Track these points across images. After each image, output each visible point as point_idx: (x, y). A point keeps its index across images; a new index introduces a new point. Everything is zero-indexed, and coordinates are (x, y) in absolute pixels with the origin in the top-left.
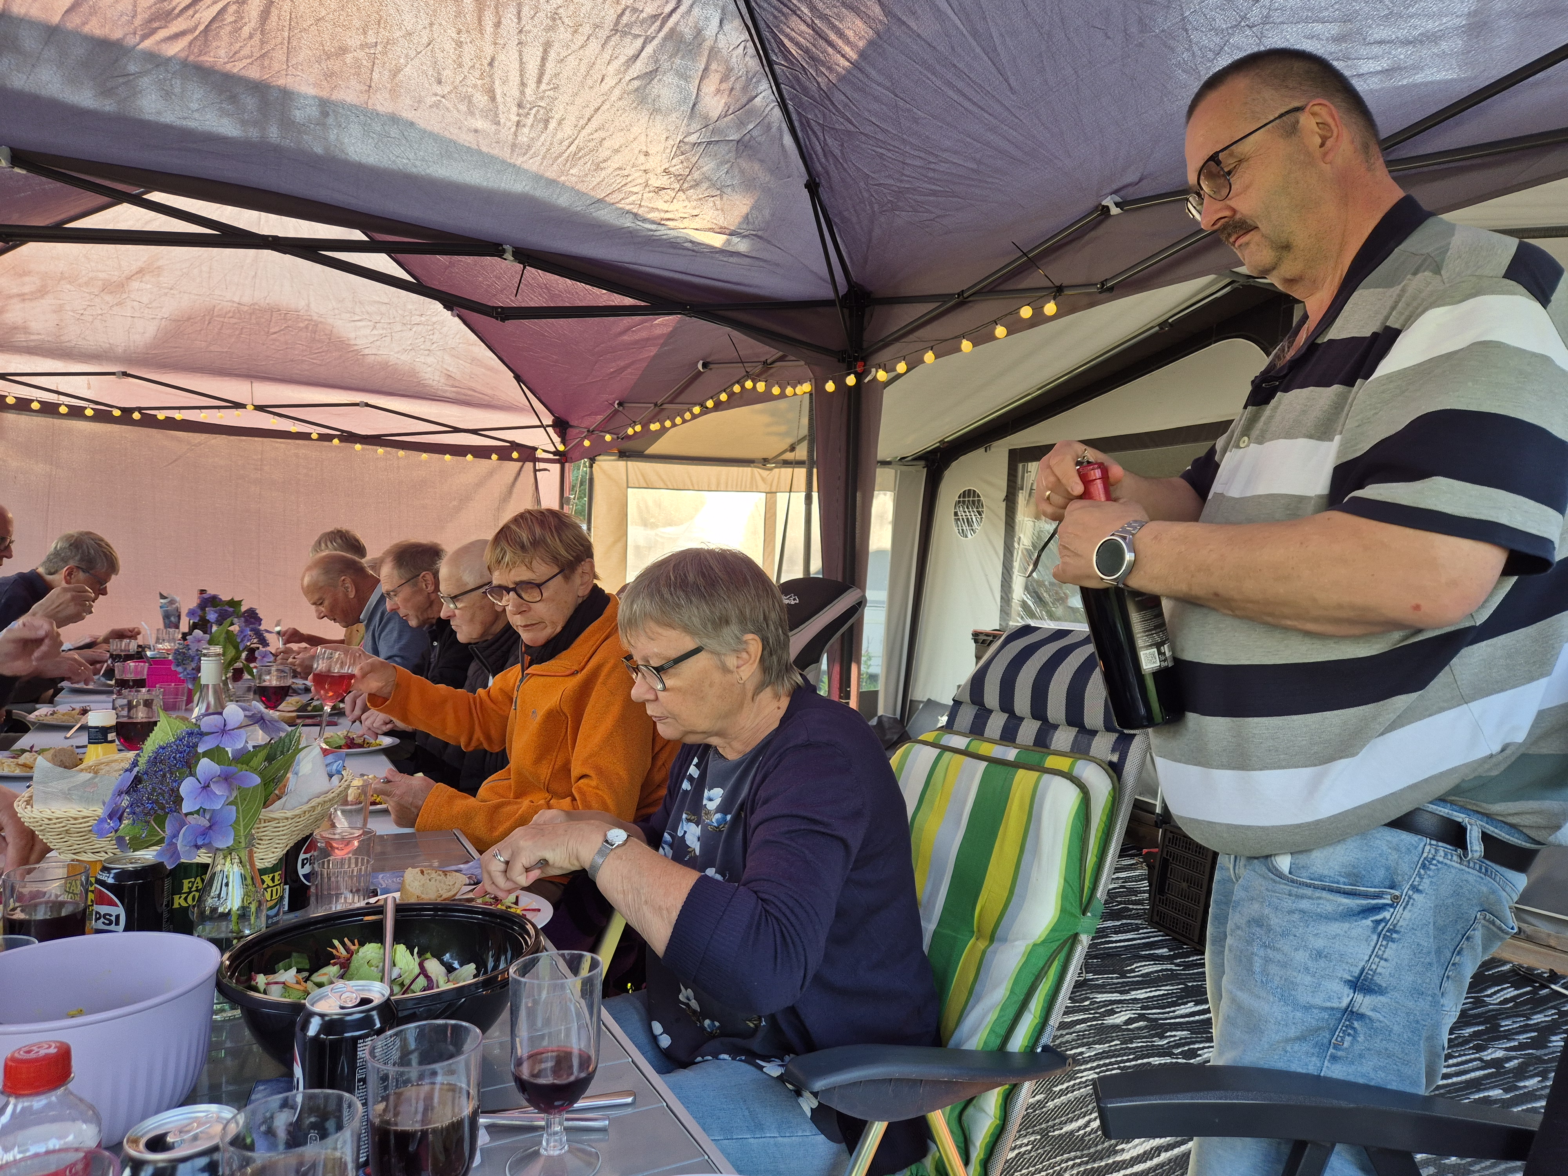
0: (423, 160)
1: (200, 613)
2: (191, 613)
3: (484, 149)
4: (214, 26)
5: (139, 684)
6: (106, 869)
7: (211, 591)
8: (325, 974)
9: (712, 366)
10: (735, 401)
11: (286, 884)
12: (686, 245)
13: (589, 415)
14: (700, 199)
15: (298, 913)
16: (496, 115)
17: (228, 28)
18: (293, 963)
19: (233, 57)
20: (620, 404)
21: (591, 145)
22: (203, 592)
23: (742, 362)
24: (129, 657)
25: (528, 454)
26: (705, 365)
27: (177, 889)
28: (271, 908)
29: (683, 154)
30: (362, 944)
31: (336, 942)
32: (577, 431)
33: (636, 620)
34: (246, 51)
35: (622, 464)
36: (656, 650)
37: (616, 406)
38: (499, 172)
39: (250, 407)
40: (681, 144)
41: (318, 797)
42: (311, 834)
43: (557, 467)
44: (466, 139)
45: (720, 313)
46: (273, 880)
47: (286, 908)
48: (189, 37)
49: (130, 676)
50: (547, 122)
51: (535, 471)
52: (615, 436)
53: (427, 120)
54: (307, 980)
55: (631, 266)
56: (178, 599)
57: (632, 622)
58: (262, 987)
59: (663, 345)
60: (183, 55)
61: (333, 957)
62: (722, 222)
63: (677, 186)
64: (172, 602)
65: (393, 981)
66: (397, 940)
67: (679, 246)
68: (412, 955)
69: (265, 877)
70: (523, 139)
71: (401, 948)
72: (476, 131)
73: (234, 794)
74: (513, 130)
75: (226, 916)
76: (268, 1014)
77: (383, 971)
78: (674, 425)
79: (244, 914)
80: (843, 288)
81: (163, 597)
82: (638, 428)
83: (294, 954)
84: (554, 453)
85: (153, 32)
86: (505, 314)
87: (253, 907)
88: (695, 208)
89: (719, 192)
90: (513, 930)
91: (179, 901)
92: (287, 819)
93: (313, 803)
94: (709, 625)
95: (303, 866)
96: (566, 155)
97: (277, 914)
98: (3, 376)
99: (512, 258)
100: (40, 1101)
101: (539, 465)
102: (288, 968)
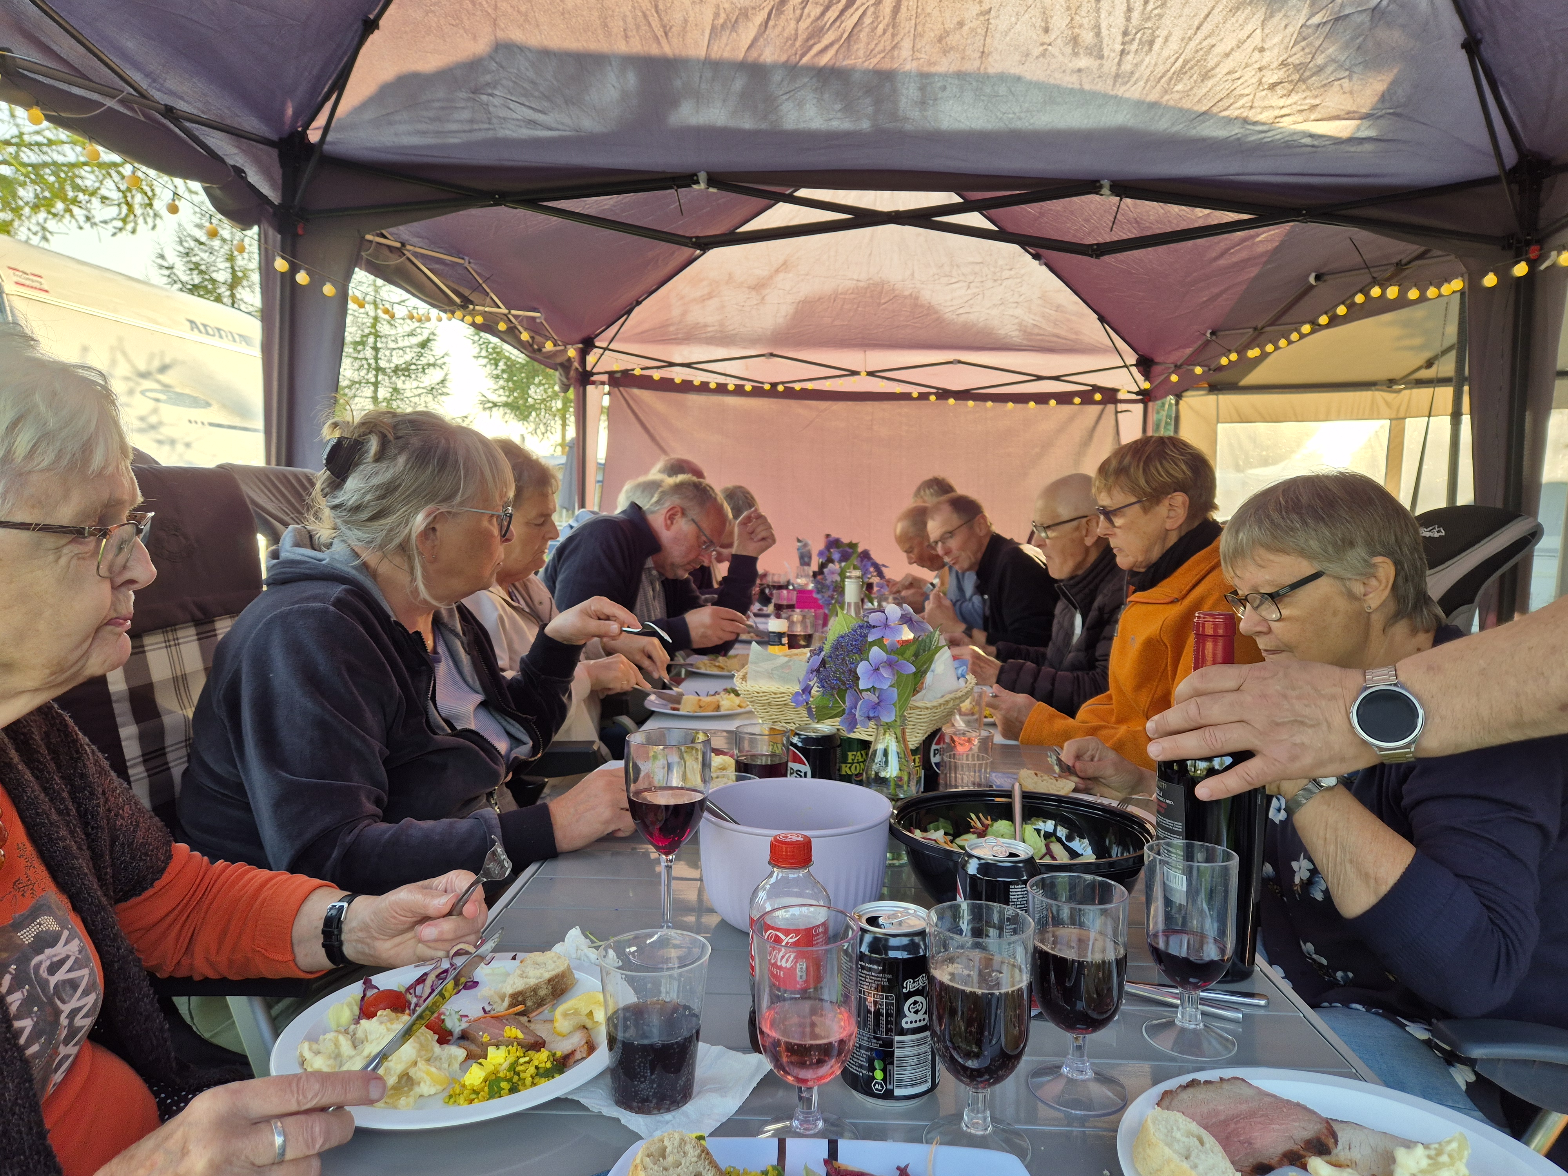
0: (1027, 111)
1: (826, 553)
2: (820, 554)
3: (1087, 87)
4: (855, 31)
6: (795, 735)
7: (835, 535)
9: (1326, 277)
10: (1356, 313)
11: (923, 767)
12: (1303, 141)
13: (1176, 349)
14: (1325, 85)
16: (1101, 49)
17: (867, 30)
18: (940, 827)
19: (869, 55)
20: (1213, 333)
21: (1198, 56)
22: (828, 536)
23: (1368, 268)
25: (1110, 396)
26: (1318, 278)
27: (844, 759)
29: (1304, 39)
30: (995, 820)
31: (973, 816)
32: (1163, 367)
33: (1242, 550)
34: (880, 47)
35: (1212, 398)
36: (1267, 577)
37: (1208, 335)
38: (1100, 106)
39: (864, 374)
40: (1304, 29)
41: (948, 694)
42: (941, 728)
43: (1140, 407)
44: (1070, 81)
45: (1344, 212)
46: (915, 760)
48: (836, 46)
49: (784, 602)
50: (1151, 43)
51: (1117, 412)
52: (1206, 369)
53: (1033, 71)
54: (952, 842)
55: (1237, 178)
56: (810, 542)
57: (1238, 553)
59: (1266, 263)
60: (831, 63)
61: (972, 827)
62: (1350, 106)
63: (1296, 77)
64: (806, 545)
66: (1025, 821)
67: (1296, 143)
68: (1039, 836)
69: (911, 757)
70: (1127, 67)
71: (1028, 829)
72: (1079, 70)
73: (895, 678)
74: (1117, 60)
75: (888, 780)
78: (1277, 348)
79: (900, 782)
80: (1510, 157)
81: (799, 541)
82: (1234, 357)
83: (941, 820)
84: (1137, 393)
85: (810, 48)
86: (1099, 250)
87: (906, 778)
88: (1316, 97)
89: (1347, 73)
91: (845, 769)
92: (926, 709)
93: (947, 698)
94: (1330, 549)
95: (935, 755)
96: (1170, 74)
98: (688, 365)
99: (1108, 192)
100: (793, 875)
101: (1121, 407)
102: (936, 829)
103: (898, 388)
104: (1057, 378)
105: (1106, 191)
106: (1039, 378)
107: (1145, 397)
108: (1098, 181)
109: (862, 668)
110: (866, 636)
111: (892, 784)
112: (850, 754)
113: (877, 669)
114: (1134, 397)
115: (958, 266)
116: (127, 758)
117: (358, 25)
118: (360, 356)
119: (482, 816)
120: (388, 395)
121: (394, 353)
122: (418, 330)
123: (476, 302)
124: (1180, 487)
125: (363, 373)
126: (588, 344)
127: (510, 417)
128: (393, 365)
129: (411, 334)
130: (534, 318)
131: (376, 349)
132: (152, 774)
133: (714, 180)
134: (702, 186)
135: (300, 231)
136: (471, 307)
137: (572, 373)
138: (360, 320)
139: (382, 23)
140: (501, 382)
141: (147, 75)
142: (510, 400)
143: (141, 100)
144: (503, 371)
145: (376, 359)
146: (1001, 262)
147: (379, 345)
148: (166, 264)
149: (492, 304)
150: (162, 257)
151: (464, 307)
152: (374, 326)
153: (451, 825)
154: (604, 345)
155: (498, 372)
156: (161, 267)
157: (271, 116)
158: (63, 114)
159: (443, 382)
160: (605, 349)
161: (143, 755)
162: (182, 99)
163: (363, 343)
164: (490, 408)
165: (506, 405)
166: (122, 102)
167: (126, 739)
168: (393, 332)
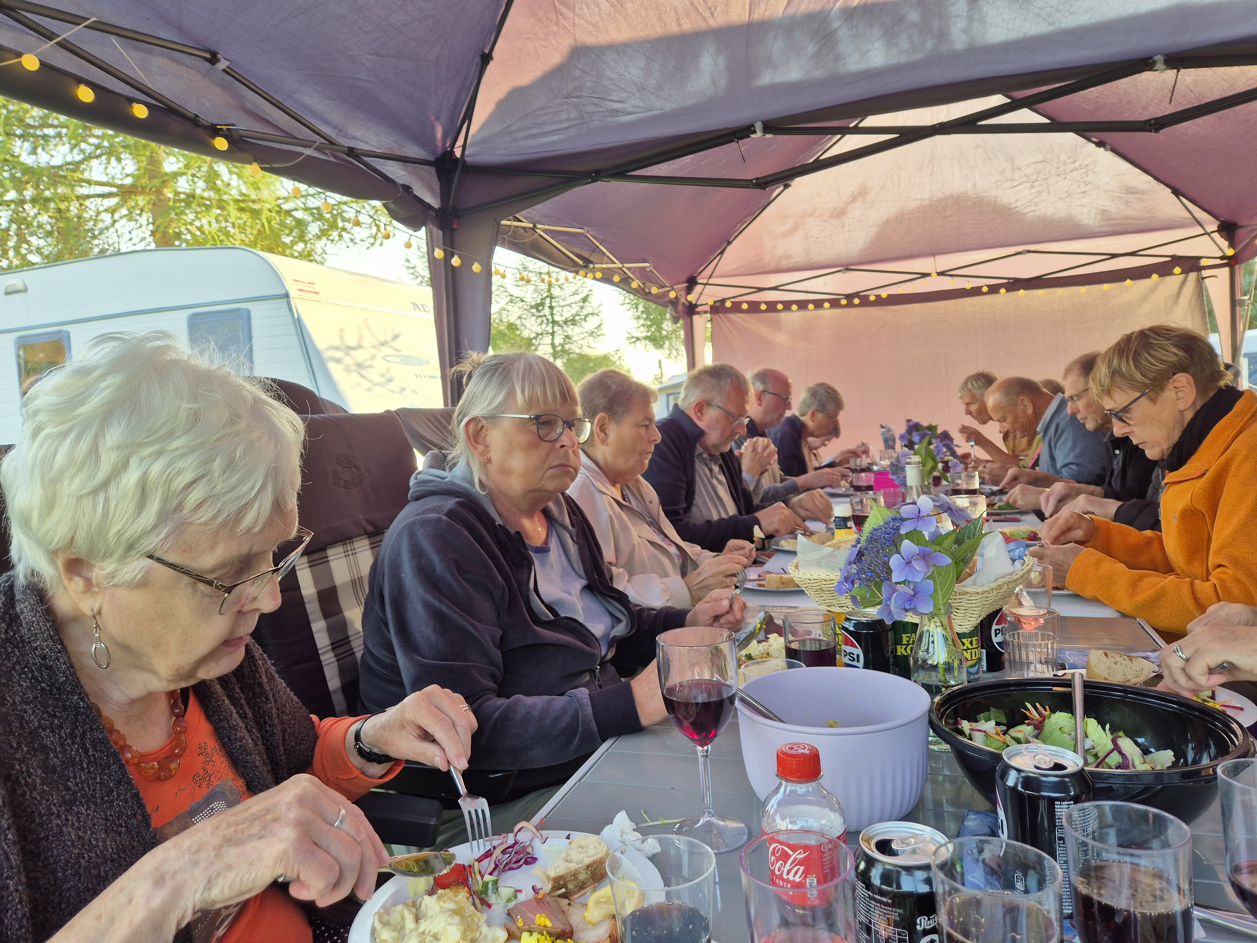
1: (908, 436)
2: (902, 437)
5: (870, 488)
6: (847, 619)
7: (915, 420)
8: (1020, 731)
11: (982, 648)
15: (995, 674)
18: (992, 717)
22: (909, 421)
24: (863, 470)
25: (1192, 264)
27: (898, 641)
28: (972, 666)
30: (1053, 711)
31: (1029, 705)
32: (1247, 230)
39: (934, 275)
41: (1004, 577)
42: (1001, 609)
43: (1226, 271)
46: (971, 643)
47: (985, 668)
49: (863, 483)
51: (1201, 279)
54: (1005, 733)
56: (892, 427)
58: (967, 732)
61: (1027, 718)
64: (889, 430)
65: (1086, 751)
66: (1088, 713)
68: (1104, 730)
69: (964, 640)
71: (1092, 723)
73: (931, 570)
75: (935, 667)
76: (973, 757)
77: (1076, 739)
79: (949, 668)
81: (882, 427)
83: (992, 709)
84: (1222, 258)
86: (1158, 124)
87: (956, 665)
90: (1216, 726)
91: (901, 651)
92: (978, 593)
93: (1000, 582)
95: (996, 635)
97: (977, 673)
98: (775, 288)
99: (1163, 67)
100: (801, 788)
101: (1205, 273)
102: (988, 720)
103: (968, 284)
104: (1133, 254)
105: (1160, 65)
106: (1114, 256)
107: (1231, 262)
108: (1151, 58)
109: (894, 561)
110: (898, 529)
111: (941, 670)
112: (904, 636)
113: (908, 563)
114: (1218, 262)
115: (1019, 168)
116: (318, 647)
117: (478, 60)
118: (542, 314)
119: (575, 696)
120: (562, 341)
121: (565, 309)
122: (580, 290)
123: (595, 261)
124: (1181, 368)
125: (544, 326)
126: (692, 283)
127: (650, 346)
128: (564, 318)
129: (575, 293)
130: (644, 268)
131: (551, 308)
132: (339, 659)
133: (770, 127)
134: (759, 134)
135: (455, 226)
136: (591, 266)
137: (680, 307)
138: (539, 288)
139: (494, 54)
140: (642, 321)
141: (335, 127)
142: (649, 334)
143: (331, 146)
144: (642, 312)
145: (552, 314)
146: (1063, 157)
147: (554, 304)
148: (411, 266)
149: (608, 261)
150: (408, 260)
151: (586, 267)
152: (549, 290)
153: (549, 703)
154: (705, 281)
155: (639, 313)
156: (408, 268)
157: (426, 141)
158: (274, 166)
159: (599, 326)
160: (705, 284)
161: (332, 644)
162: (361, 140)
163: (542, 304)
164: (634, 342)
165: (646, 338)
166: (317, 149)
167: (318, 632)
168: (562, 293)
